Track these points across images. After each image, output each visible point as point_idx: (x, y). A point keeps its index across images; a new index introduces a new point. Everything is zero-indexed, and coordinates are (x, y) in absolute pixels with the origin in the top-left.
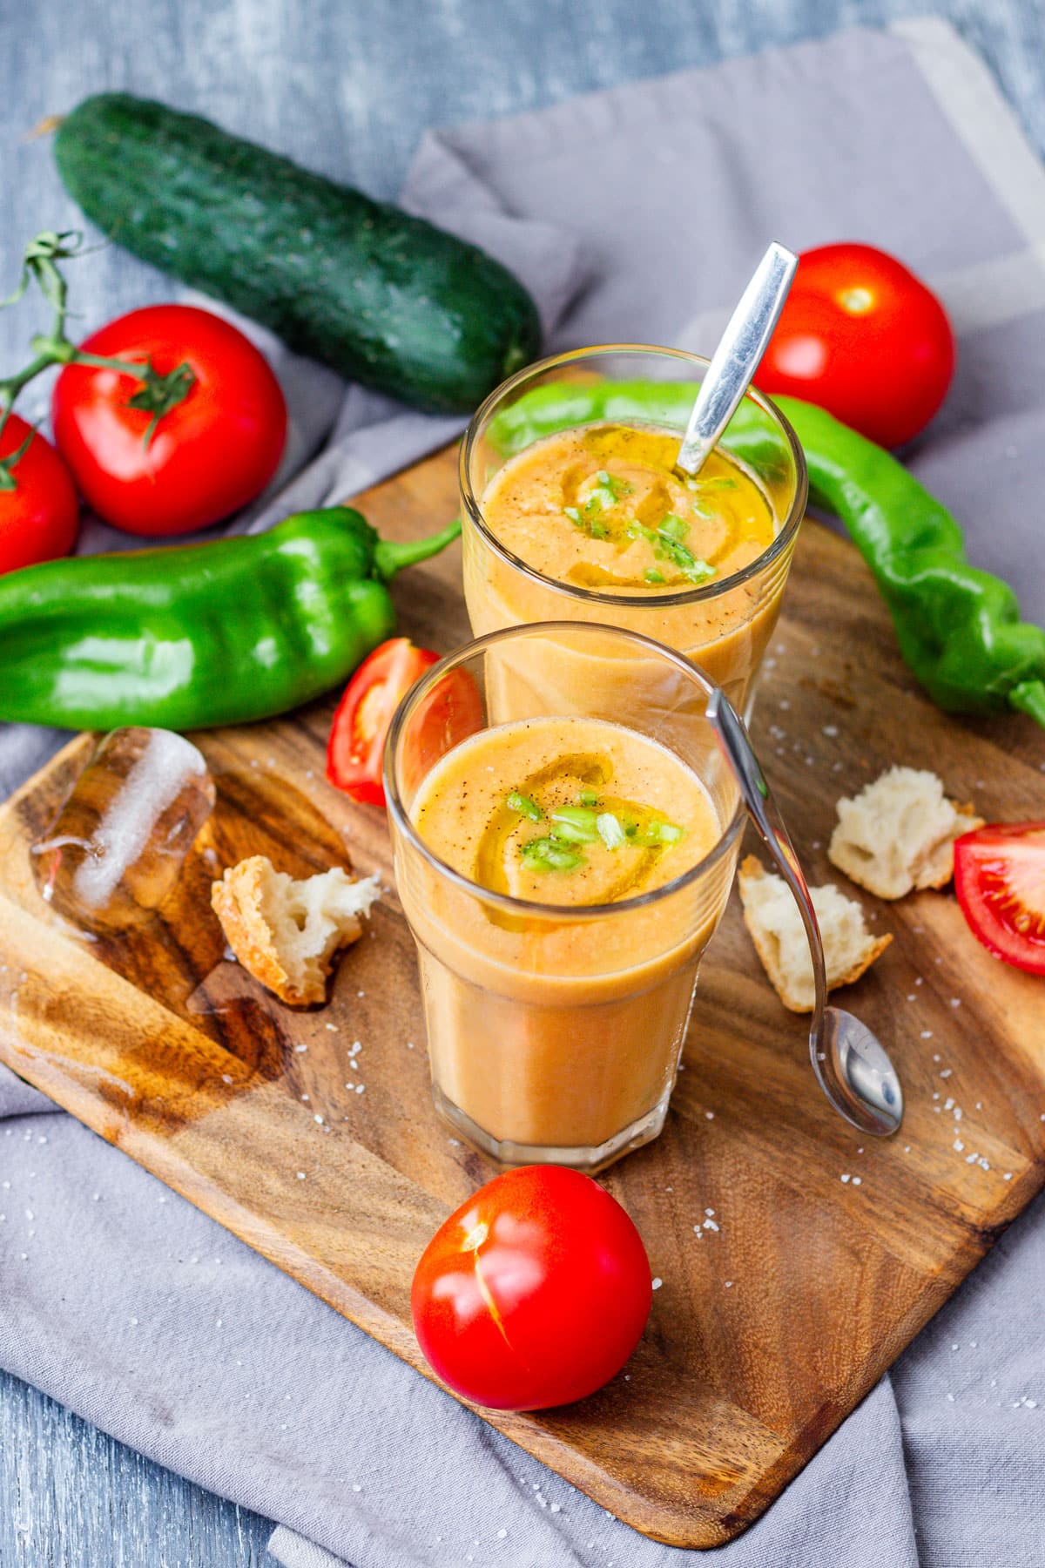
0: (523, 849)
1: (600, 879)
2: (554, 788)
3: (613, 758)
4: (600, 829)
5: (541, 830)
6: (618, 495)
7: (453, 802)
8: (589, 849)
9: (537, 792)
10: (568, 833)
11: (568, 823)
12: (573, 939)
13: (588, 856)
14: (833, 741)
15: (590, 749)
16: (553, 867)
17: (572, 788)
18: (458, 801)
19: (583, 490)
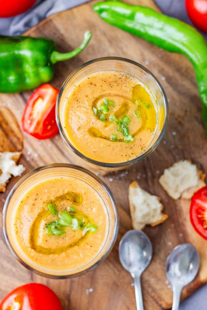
0: (47, 226)
1: (67, 240)
2: (63, 203)
3: (84, 197)
4: (73, 223)
5: (55, 219)
6: (109, 108)
7: (31, 201)
8: (67, 229)
9: (57, 203)
10: (62, 222)
11: (63, 219)
12: (54, 258)
13: (66, 231)
14: (174, 137)
15: (78, 191)
16: (54, 234)
17: (69, 205)
18: (33, 201)
19: (99, 104)
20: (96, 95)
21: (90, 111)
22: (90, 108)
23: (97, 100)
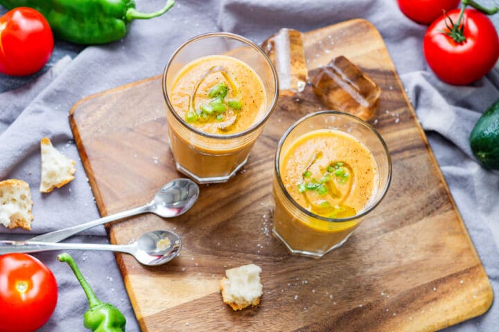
6: (339, 177)
19: (346, 169)
20: (355, 170)
21: (341, 159)
22: (344, 160)
23: (350, 169)
